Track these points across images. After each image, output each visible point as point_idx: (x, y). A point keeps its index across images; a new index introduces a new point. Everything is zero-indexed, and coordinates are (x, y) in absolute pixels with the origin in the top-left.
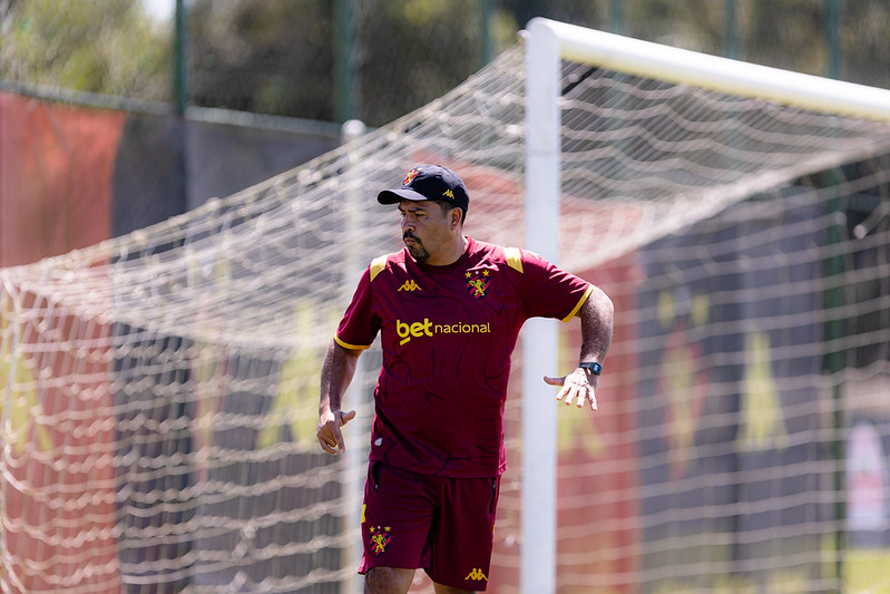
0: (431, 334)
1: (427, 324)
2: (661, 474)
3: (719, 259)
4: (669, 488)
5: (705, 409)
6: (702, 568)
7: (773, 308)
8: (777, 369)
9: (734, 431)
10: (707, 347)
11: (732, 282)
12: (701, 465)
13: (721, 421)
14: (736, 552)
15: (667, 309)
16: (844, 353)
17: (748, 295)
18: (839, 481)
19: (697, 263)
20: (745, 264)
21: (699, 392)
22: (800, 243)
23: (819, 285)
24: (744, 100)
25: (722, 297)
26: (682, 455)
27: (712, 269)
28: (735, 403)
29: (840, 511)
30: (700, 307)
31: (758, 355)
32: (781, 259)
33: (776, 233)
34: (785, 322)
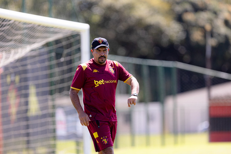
0: (104, 84)
1: (103, 81)
2: (9, 122)
3: (22, 66)
4: (11, 126)
5: (20, 105)
6: (20, 146)
7: (37, 78)
8: (38, 94)
9: (27, 111)
10: (19, 89)
11: (25, 72)
12: (19, 120)
13: (24, 108)
14: (28, 142)
15: (9, 79)
16: (55, 90)
17: (30, 75)
18: (54, 123)
19: (17, 67)
20: (29, 67)
21: (17, 101)
22: (43, 61)
23: (48, 72)
24: (29, 24)
25: (23, 76)
26: (14, 117)
27: (21, 69)
28: (27, 103)
29: (54, 131)
30: (17, 79)
31: (32, 91)
32: (38, 65)
33: (37, 59)
34: (40, 82)
